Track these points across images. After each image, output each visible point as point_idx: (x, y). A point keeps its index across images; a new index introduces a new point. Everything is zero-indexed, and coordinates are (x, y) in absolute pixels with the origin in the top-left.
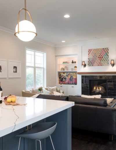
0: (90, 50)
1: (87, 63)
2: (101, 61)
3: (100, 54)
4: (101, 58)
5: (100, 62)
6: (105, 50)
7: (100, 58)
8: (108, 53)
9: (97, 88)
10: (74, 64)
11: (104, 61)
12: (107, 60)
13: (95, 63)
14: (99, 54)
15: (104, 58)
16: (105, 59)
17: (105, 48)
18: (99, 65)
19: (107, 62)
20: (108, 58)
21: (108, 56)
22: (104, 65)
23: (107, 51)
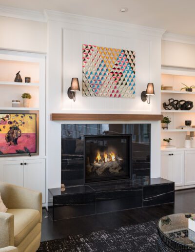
0: (89, 47)
2: (118, 84)
3: (116, 65)
4: (117, 75)
5: (115, 87)
6: (128, 57)
8: (134, 64)
10: (23, 83)
11: (126, 84)
12: (132, 83)
13: (103, 89)
14: (112, 64)
15: (126, 76)
16: (128, 80)
17: (128, 52)
18: (113, 94)
19: (132, 88)
20: (134, 79)
21: (134, 72)
22: (126, 95)
23: (132, 60)
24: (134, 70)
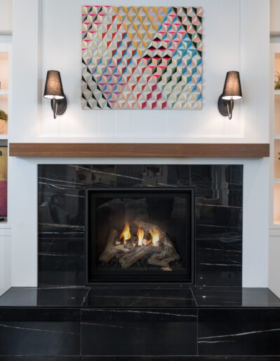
0: (95, 10)
1: (72, 88)
2: (160, 80)
3: (157, 40)
4: (157, 60)
5: (154, 88)
6: (186, 21)
7: (155, 62)
8: (200, 36)
9: (141, 236)
11: (180, 79)
12: (195, 77)
13: (125, 93)
14: (146, 40)
15: (180, 62)
16: (184, 71)
17: (185, 10)
18: (150, 103)
19: (195, 88)
20: (199, 68)
21: (200, 53)
22: (179, 103)
23: (195, 27)
24: (199, 47)
